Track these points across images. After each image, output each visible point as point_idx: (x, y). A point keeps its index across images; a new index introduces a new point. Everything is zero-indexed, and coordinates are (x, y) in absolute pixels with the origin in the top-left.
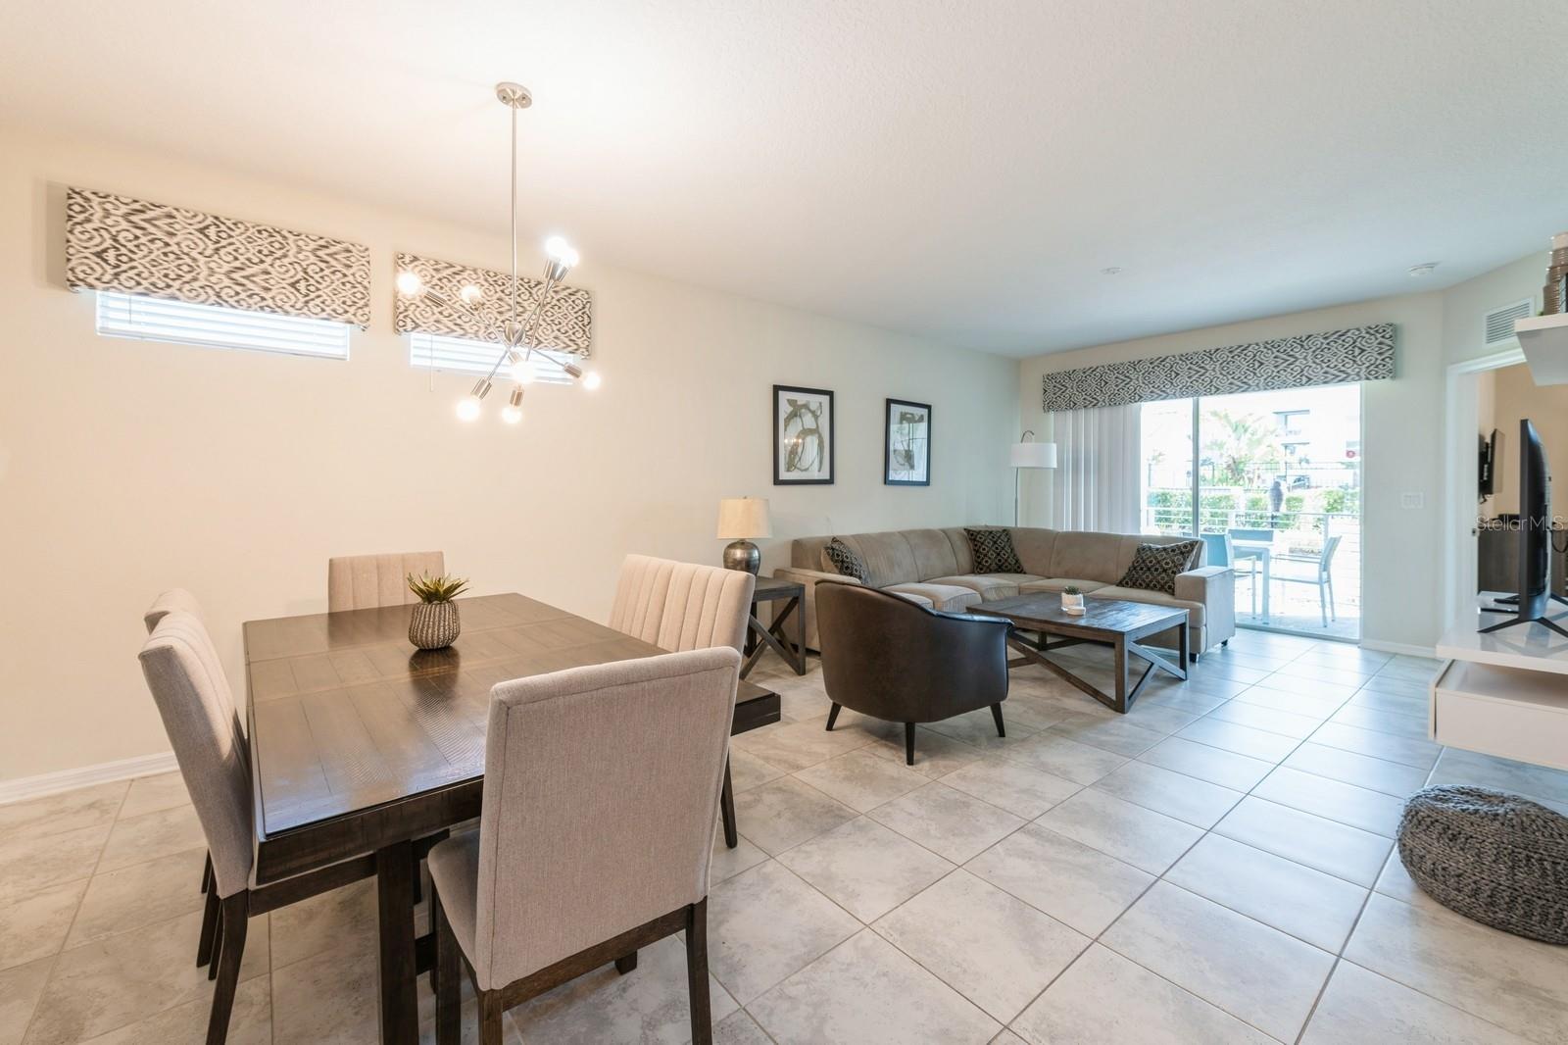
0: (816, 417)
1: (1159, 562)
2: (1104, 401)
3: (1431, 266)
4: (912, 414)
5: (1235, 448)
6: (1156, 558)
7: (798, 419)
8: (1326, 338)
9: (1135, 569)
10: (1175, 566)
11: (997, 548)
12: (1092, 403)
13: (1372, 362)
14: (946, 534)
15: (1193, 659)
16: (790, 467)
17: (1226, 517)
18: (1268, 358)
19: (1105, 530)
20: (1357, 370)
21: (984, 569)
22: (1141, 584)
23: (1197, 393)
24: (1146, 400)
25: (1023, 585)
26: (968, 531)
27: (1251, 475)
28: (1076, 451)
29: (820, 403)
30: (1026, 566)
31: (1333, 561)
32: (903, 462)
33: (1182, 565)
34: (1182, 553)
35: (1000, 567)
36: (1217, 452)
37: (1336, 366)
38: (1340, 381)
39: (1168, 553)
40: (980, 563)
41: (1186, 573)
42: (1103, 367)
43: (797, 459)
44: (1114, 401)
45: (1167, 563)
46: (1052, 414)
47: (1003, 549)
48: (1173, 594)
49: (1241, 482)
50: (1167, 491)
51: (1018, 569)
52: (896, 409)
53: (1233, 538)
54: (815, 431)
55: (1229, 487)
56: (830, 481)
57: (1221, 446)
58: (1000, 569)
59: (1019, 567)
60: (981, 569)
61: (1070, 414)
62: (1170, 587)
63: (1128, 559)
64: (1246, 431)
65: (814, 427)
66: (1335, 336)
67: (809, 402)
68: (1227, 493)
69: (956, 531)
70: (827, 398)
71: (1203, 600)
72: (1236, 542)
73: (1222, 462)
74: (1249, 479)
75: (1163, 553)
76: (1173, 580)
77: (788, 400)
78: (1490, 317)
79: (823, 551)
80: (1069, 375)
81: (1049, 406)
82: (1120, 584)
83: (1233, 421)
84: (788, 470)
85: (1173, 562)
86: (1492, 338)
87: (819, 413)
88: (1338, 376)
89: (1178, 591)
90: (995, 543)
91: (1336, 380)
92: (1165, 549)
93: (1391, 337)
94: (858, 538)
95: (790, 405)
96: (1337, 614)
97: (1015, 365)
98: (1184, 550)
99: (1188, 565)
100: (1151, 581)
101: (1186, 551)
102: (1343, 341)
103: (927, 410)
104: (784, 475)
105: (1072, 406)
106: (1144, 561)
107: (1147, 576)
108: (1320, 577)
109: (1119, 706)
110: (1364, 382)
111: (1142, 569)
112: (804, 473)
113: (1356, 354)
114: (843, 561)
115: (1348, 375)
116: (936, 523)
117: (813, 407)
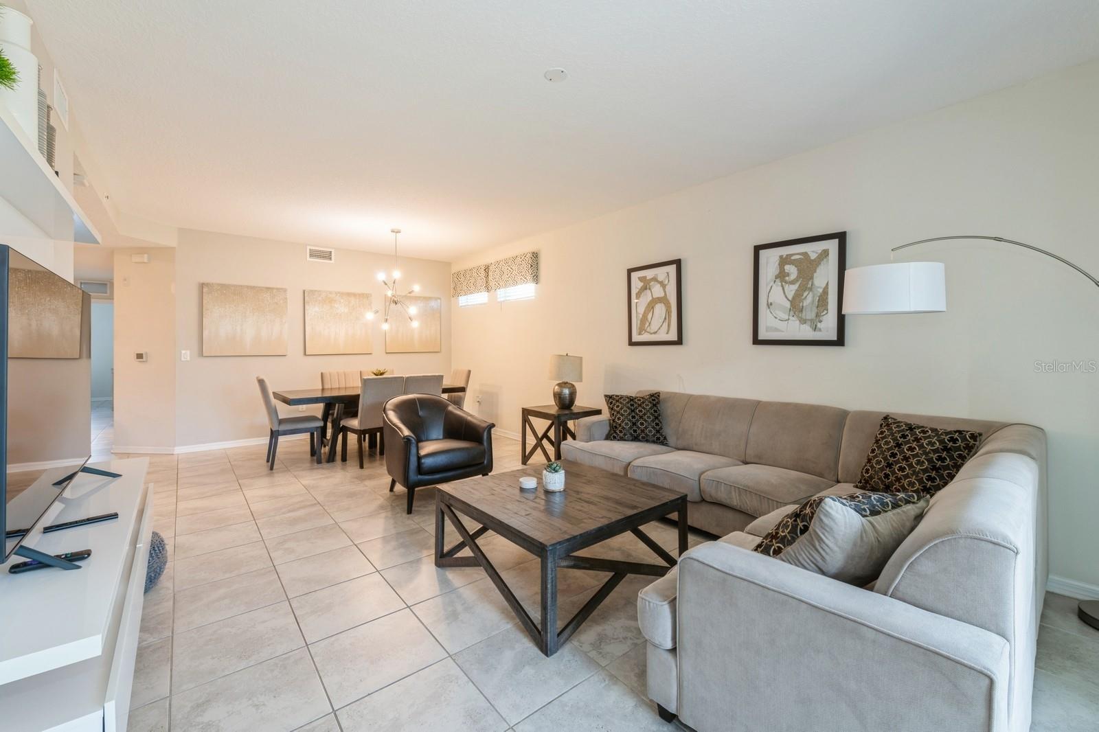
0: (663, 285)
7: (648, 291)
29: (668, 273)
54: (664, 300)
67: (657, 275)
77: (639, 278)
84: (640, 334)
95: (641, 281)
112: (653, 335)
117: (660, 278)
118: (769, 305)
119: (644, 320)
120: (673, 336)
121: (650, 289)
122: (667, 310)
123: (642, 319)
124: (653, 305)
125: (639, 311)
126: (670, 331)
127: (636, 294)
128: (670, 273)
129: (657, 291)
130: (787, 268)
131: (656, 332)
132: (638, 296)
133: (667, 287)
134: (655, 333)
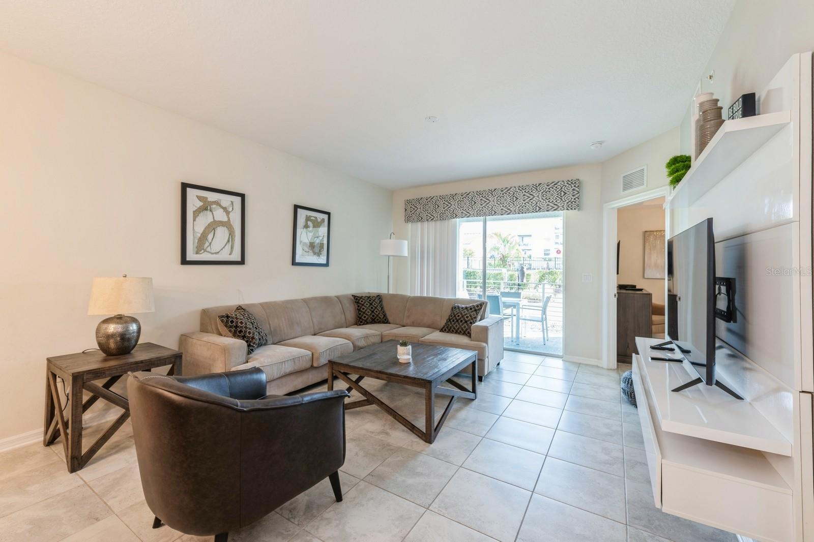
0: (228, 213)
1: (463, 317)
2: (437, 217)
3: (601, 143)
4: (316, 218)
5: (503, 250)
6: (461, 314)
7: (209, 213)
8: (548, 186)
9: (450, 320)
10: (472, 319)
11: (372, 308)
12: (431, 219)
13: (570, 200)
14: (338, 298)
15: (480, 379)
16: (199, 249)
17: (500, 285)
18: (520, 195)
19: (438, 296)
20: (563, 204)
21: (363, 322)
22: (453, 331)
23: (485, 215)
24: (459, 217)
25: (385, 333)
26: (354, 296)
27: (510, 263)
28: (422, 247)
30: (390, 319)
31: (548, 309)
32: (308, 250)
33: (475, 318)
34: (476, 310)
35: (373, 320)
36: (496, 252)
37: (553, 201)
38: (555, 210)
39: (468, 311)
40: (360, 318)
41: (478, 323)
42: (437, 196)
43: (207, 244)
44: (442, 218)
45: (467, 317)
46: (410, 225)
47: (376, 308)
48: (470, 337)
49: (506, 266)
50: (475, 270)
51: (385, 321)
52: (302, 214)
53: (503, 297)
55: (501, 269)
56: (242, 262)
57: (498, 249)
58: (374, 321)
59: (385, 320)
60: (361, 322)
61: (419, 224)
62: (468, 332)
63: (447, 314)
64: (508, 242)
65: (225, 219)
66: (552, 185)
68: (500, 272)
69: (346, 297)
70: (239, 199)
71: (486, 341)
72: (504, 299)
73: (498, 257)
74: (509, 265)
75: (465, 310)
76: (470, 328)
78: (624, 177)
79: (218, 319)
80: (419, 200)
81: (408, 219)
82: (442, 330)
83: (503, 238)
85: (471, 316)
86: (625, 189)
87: (230, 209)
88: (554, 207)
89: (473, 335)
90: (371, 304)
91: (552, 210)
92: (466, 308)
93: (578, 186)
94: (265, 306)
96: (549, 336)
97: (391, 193)
98: (477, 308)
99: (479, 317)
100: (458, 329)
101: (477, 309)
102: (556, 187)
103: (327, 216)
104: (191, 256)
105: (420, 219)
106: (455, 316)
107: (456, 326)
108: (542, 318)
109: (428, 437)
110: (565, 211)
111: (453, 321)
112: (214, 255)
113: (562, 195)
114: (236, 327)
115: (559, 207)
116: (332, 292)
118: (301, 242)
119: (202, 240)
120: (236, 257)
121: (211, 211)
122: (230, 234)
123: (200, 238)
124: (214, 226)
125: (196, 229)
126: (234, 252)
127: (194, 212)
128: (234, 203)
129: (220, 215)
130: (309, 222)
131: (219, 252)
132: (196, 213)
133: (230, 213)
134: (217, 253)
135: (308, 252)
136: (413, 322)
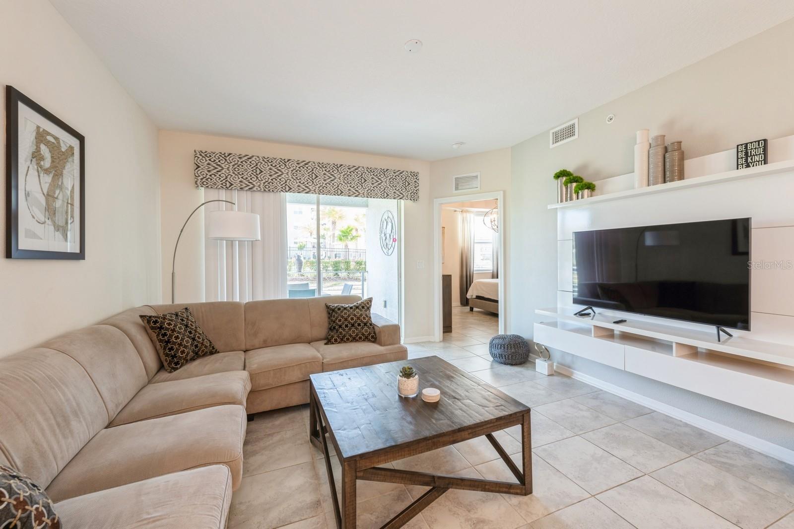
135: (44, 223)
136: (265, 341)
